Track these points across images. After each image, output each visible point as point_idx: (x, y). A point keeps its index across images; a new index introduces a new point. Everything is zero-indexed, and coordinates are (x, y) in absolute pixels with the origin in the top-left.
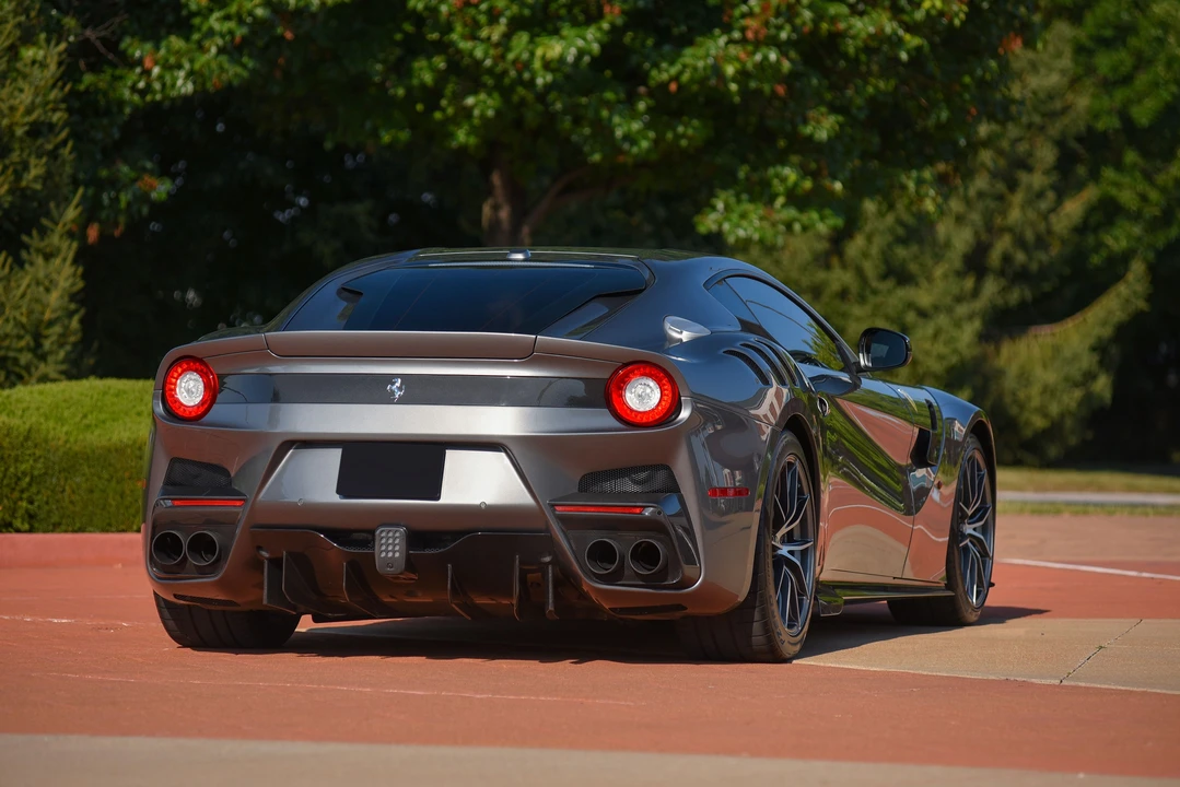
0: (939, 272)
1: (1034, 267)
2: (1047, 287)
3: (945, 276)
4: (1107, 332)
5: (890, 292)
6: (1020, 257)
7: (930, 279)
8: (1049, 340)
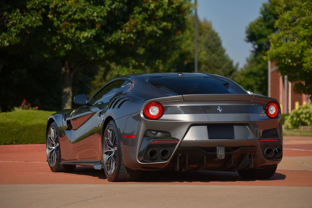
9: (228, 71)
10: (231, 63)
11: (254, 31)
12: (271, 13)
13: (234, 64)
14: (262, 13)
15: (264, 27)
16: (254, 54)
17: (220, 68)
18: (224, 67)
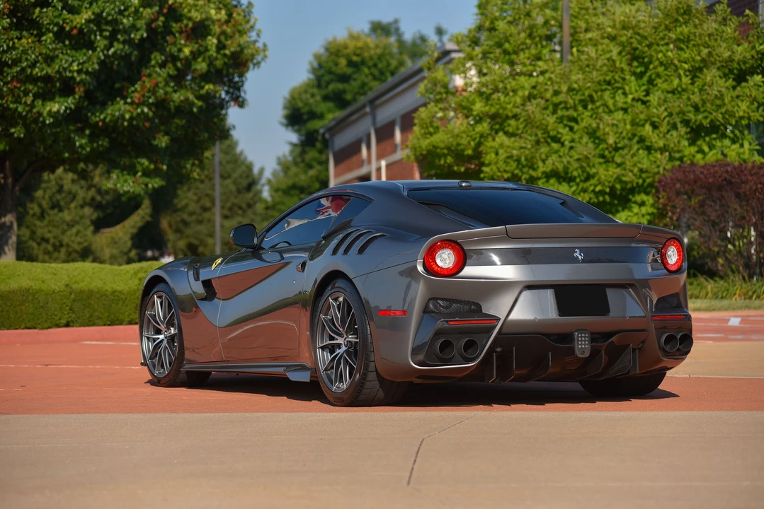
0: (73, 205)
1: (104, 202)
2: (109, 211)
3: (76, 207)
4: (135, 231)
5: (57, 215)
6: (99, 198)
7: (69, 209)
8: (109, 235)
9: (245, 183)
10: (249, 167)
11: (300, 104)
12: (330, 72)
13: (256, 170)
14: (314, 71)
15: (318, 98)
16: (298, 150)
17: (229, 176)
18: (235, 175)
